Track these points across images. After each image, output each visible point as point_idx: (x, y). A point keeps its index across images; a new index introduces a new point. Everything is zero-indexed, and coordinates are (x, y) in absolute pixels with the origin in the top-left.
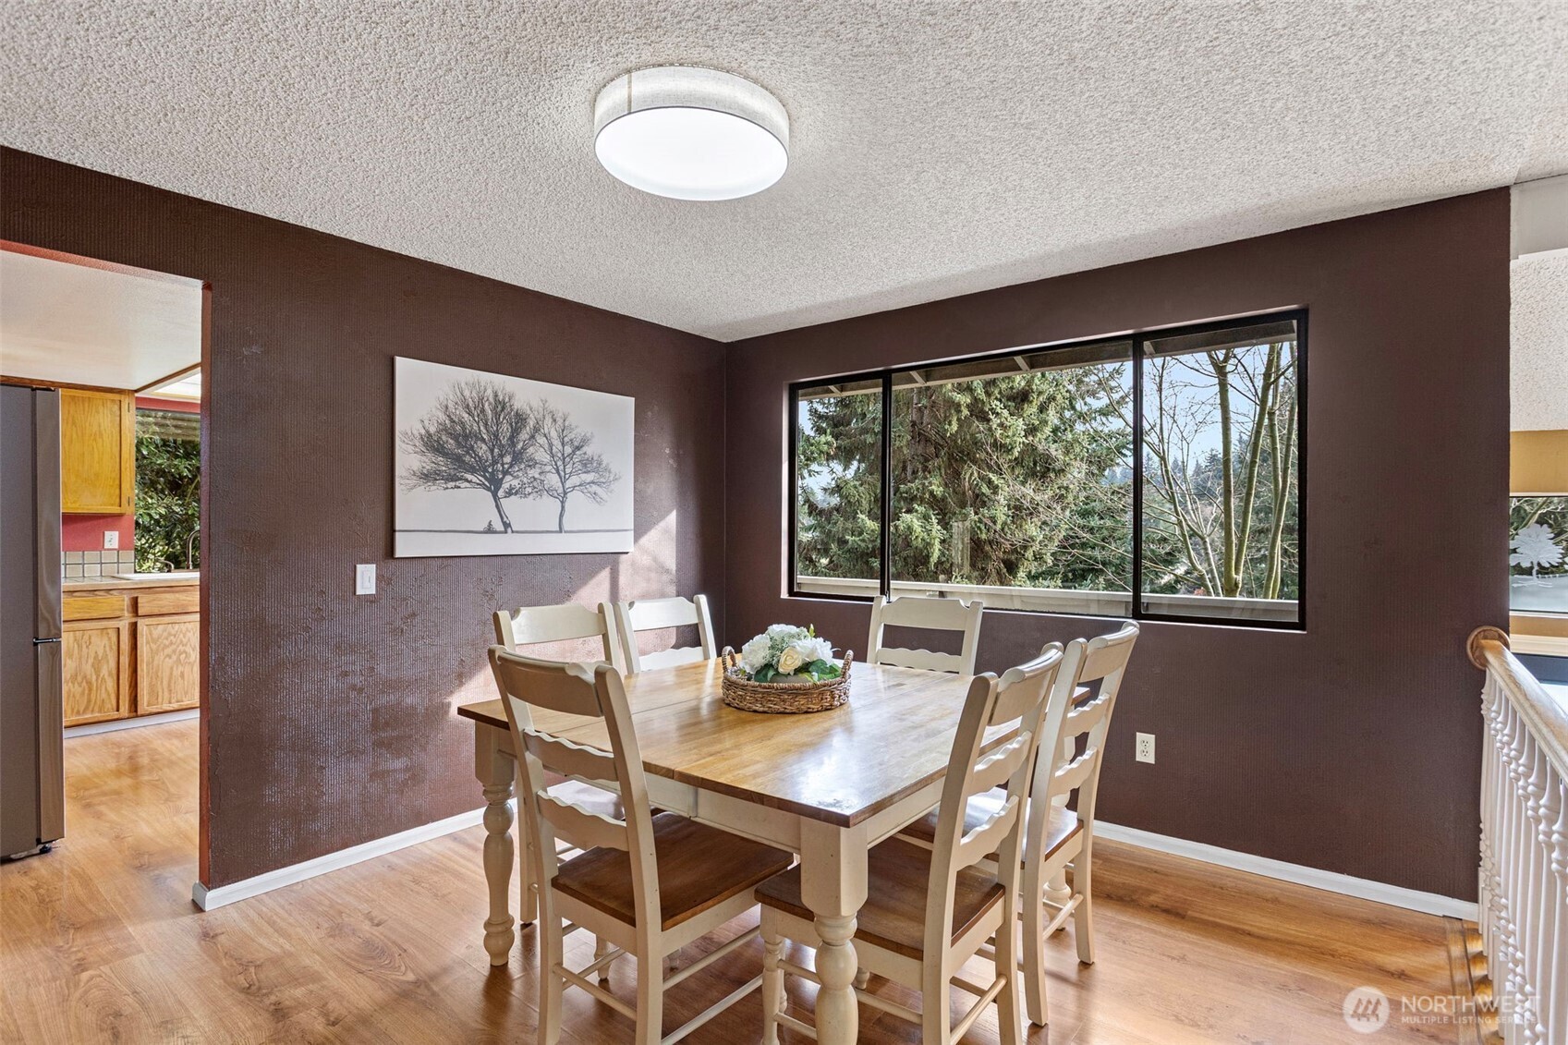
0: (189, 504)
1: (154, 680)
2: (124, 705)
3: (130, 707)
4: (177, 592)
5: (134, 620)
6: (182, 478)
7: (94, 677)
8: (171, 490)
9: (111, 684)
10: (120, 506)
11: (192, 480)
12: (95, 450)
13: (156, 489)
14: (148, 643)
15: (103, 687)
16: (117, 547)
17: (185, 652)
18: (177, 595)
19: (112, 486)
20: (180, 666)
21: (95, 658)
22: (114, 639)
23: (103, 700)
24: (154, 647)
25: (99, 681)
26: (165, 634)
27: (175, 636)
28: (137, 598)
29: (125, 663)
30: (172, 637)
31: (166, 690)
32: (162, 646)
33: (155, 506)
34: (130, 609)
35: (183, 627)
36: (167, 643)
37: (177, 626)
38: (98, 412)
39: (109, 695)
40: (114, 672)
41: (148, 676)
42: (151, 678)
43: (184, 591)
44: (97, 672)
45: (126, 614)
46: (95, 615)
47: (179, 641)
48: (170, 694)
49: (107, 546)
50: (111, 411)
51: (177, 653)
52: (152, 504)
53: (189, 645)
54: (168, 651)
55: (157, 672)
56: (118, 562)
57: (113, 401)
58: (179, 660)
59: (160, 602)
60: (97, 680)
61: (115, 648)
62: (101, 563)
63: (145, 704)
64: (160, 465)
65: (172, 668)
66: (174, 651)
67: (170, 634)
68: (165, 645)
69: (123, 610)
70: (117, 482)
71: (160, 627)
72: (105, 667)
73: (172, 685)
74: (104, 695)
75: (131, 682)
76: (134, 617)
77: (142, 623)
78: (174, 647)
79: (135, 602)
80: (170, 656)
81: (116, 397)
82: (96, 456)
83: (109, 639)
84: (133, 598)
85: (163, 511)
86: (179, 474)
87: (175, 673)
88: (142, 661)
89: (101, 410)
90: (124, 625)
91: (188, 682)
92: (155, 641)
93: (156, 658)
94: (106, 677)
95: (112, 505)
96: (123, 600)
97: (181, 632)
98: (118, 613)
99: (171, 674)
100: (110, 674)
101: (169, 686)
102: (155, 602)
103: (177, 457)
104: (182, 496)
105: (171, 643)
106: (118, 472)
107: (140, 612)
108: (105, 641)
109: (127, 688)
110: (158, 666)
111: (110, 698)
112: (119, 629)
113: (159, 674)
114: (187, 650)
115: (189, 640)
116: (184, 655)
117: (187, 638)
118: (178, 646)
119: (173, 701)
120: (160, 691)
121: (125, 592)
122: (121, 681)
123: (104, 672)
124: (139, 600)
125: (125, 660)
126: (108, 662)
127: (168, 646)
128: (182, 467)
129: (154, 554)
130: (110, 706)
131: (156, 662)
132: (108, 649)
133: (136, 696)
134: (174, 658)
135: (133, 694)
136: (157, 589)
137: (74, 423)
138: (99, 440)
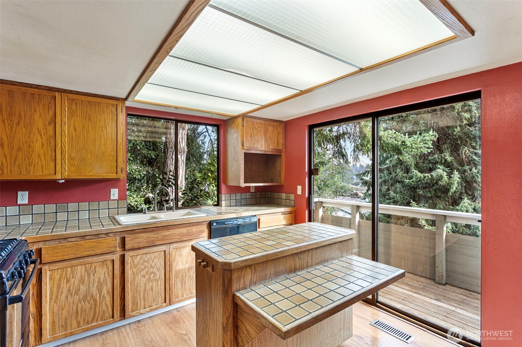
0: (155, 170)
1: (135, 293)
2: (117, 313)
3: (121, 313)
4: (149, 232)
5: (122, 253)
6: (152, 159)
7: (98, 296)
8: (149, 164)
9: (108, 299)
10: (117, 174)
11: (156, 160)
12: (102, 137)
13: (143, 164)
14: (131, 268)
15: (104, 302)
16: (117, 198)
17: (153, 273)
18: (149, 234)
19: (112, 161)
20: (150, 282)
21: (99, 282)
22: (111, 267)
23: (104, 312)
24: (135, 270)
25: (101, 299)
26: (142, 261)
27: (147, 262)
28: (124, 237)
29: (117, 284)
30: (146, 263)
31: (142, 300)
32: (140, 269)
33: (142, 171)
34: (121, 245)
35: (152, 256)
36: (143, 267)
37: (148, 255)
38: (104, 112)
39: (107, 307)
40: (111, 291)
41: (131, 291)
42: (134, 292)
43: (153, 231)
44: (100, 291)
45: (118, 249)
46: (98, 252)
47: (150, 266)
48: (145, 302)
49: (112, 198)
50: (112, 111)
51: (149, 273)
52: (141, 170)
53: (155, 268)
54: (143, 273)
55: (137, 287)
56: (118, 208)
57: (113, 105)
58: (149, 278)
59: (139, 240)
60: (100, 298)
61: (111, 273)
62: (109, 209)
63: (130, 312)
64: (144, 153)
65: (145, 284)
66: (147, 273)
67: (144, 261)
68: (141, 269)
69: (116, 247)
70: (115, 158)
71: (139, 257)
72: (105, 287)
73: (146, 296)
74: (104, 308)
75: (121, 296)
76: (123, 250)
77: (128, 255)
78: (146, 270)
79: (123, 240)
80: (144, 276)
81: (114, 102)
82: (103, 140)
83: (108, 268)
84: (122, 237)
85: (145, 173)
86: (151, 157)
87: (147, 287)
88: (128, 281)
89: (106, 110)
90: (116, 257)
91: (155, 293)
92: (135, 266)
93: (136, 279)
94: (106, 295)
95: (112, 173)
96: (116, 240)
97: (151, 259)
98: (113, 249)
99: (145, 288)
100: (108, 293)
101: (144, 296)
102: (136, 240)
103: (150, 150)
104: (152, 167)
105: (145, 267)
106: (115, 151)
107: (127, 247)
108: (105, 269)
109: (119, 301)
110: (138, 283)
111: (108, 310)
112: (113, 260)
113: (138, 289)
114: (154, 271)
115: (156, 264)
116: (152, 275)
117: (154, 263)
118: (149, 269)
119: (146, 306)
120: (139, 300)
121: (117, 234)
122: (115, 297)
123: (104, 291)
124: (126, 239)
125: (117, 281)
126: (107, 284)
127: (143, 270)
128: (152, 154)
129: (143, 189)
130: (108, 315)
131: (136, 282)
132: (106, 275)
133: (124, 306)
134: (147, 277)
135: (123, 304)
136: (137, 231)
137: (90, 119)
138: (105, 131)
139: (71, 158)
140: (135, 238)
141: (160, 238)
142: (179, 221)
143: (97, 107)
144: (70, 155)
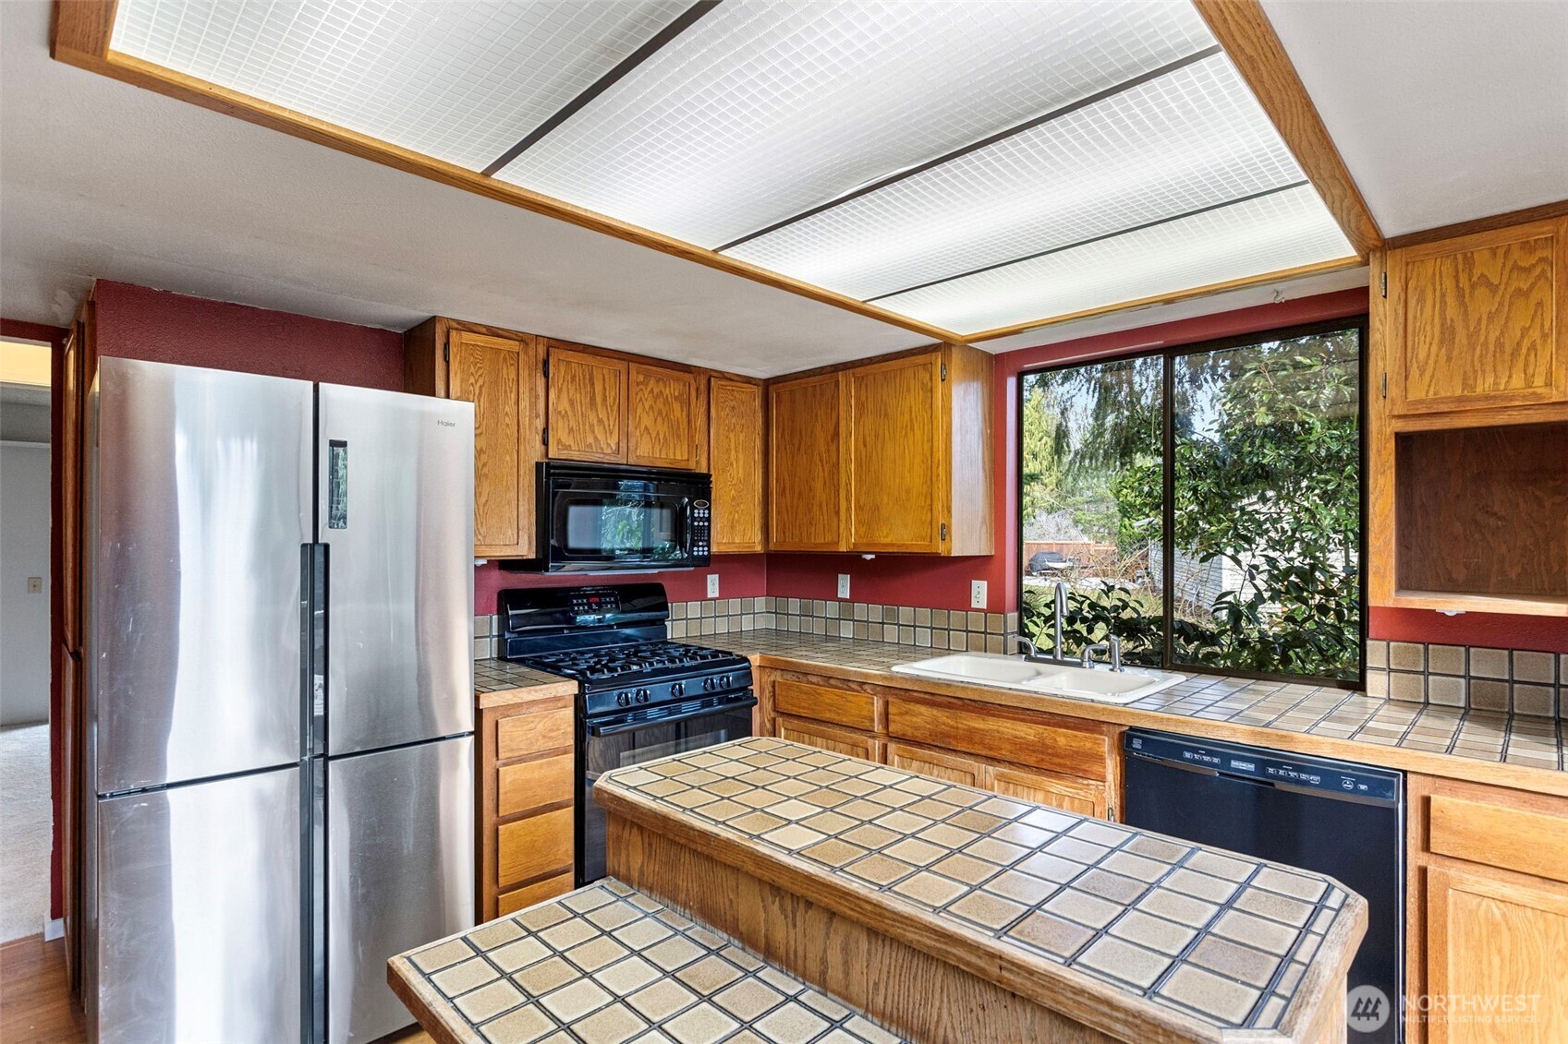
12: (907, 452)
16: (985, 606)
19: (923, 507)
28: (888, 703)
38: (909, 389)
43: (945, 706)
45: (877, 728)
49: (973, 605)
50: (923, 383)
56: (985, 633)
57: (924, 366)
62: (967, 631)
70: (929, 501)
81: (926, 359)
82: (907, 458)
89: (912, 383)
96: (872, 704)
106: (929, 483)
107: (892, 728)
121: (878, 689)
124: (890, 709)
136: (915, 694)
137: (886, 415)
138: (910, 435)
139: (859, 508)
140: (907, 713)
141: (961, 732)
142: (1016, 697)
143: (898, 381)
144: (857, 500)
